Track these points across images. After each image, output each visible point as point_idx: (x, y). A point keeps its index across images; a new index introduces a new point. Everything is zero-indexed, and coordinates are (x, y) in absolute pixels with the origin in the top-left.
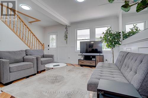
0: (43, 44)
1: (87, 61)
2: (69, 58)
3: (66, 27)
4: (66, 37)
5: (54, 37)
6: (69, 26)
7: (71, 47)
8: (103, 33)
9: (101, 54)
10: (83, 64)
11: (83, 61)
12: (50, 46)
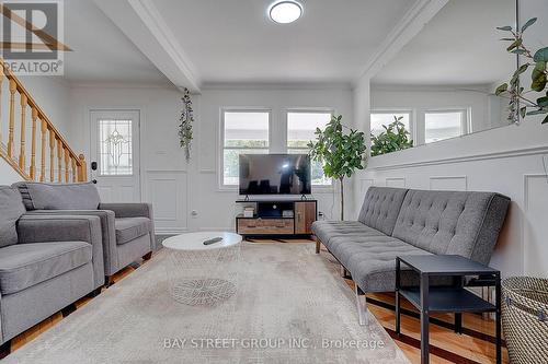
0: (82, 157)
1: (267, 221)
2: (194, 214)
3: (187, 95)
4: (186, 134)
5: (123, 128)
6: (196, 94)
7: (202, 172)
8: (318, 131)
9: (308, 197)
10: (252, 232)
11: (253, 222)
12: (103, 169)
